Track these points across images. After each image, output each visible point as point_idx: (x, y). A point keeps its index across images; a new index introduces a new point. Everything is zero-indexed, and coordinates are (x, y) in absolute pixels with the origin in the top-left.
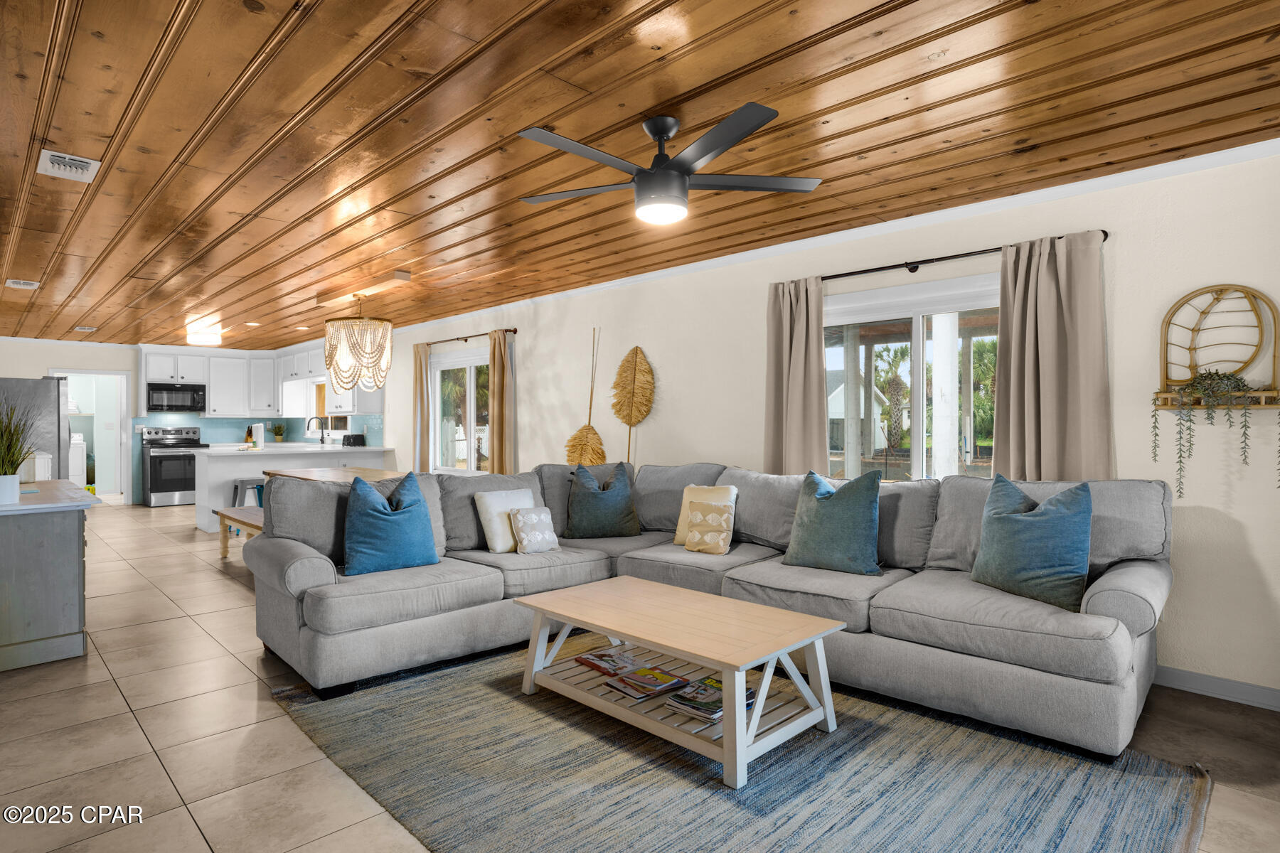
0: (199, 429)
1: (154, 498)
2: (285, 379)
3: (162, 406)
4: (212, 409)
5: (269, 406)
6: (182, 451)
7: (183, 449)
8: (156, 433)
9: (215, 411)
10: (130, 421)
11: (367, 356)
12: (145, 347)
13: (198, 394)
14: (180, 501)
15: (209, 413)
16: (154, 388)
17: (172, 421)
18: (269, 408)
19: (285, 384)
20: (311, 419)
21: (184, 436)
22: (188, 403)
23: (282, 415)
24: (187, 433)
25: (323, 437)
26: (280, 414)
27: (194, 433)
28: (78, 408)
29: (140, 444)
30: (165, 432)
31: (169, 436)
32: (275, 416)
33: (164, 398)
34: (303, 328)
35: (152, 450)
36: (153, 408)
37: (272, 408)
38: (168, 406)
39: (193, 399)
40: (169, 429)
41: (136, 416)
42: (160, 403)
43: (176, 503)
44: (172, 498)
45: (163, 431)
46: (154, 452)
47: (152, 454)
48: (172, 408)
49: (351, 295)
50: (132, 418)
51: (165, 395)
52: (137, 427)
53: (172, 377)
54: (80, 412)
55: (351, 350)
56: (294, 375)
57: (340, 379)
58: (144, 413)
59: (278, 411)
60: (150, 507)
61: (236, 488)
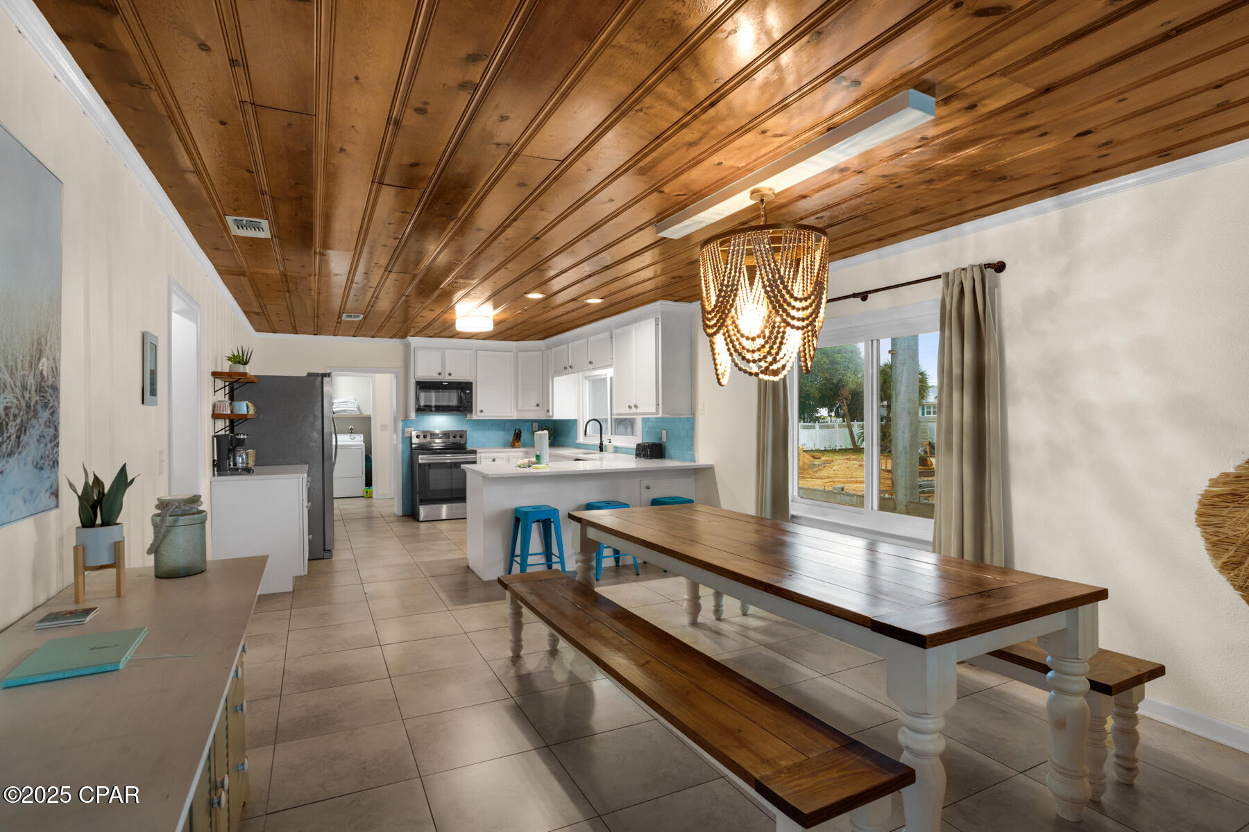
0: (466, 431)
1: (423, 511)
2: (557, 373)
3: (430, 406)
4: (478, 410)
5: (538, 405)
6: (449, 458)
7: (449, 456)
8: (425, 437)
9: (482, 411)
10: (400, 424)
11: (798, 304)
12: (414, 341)
13: (465, 393)
14: (447, 515)
15: (476, 415)
16: (423, 386)
17: (440, 423)
18: (537, 408)
19: (556, 379)
20: (590, 421)
21: (451, 440)
22: (454, 402)
23: (552, 416)
24: (454, 437)
25: (601, 444)
26: (551, 414)
27: (461, 437)
28: (359, 408)
29: (409, 449)
30: (433, 435)
31: (437, 441)
32: (544, 418)
33: (433, 398)
34: (595, 301)
35: (420, 456)
36: (423, 410)
37: (540, 408)
38: (435, 406)
39: (460, 399)
40: (437, 432)
41: (406, 419)
42: (429, 404)
43: (444, 518)
44: (440, 510)
45: (431, 434)
46: (423, 459)
47: (420, 461)
48: (440, 409)
49: (747, 193)
50: (402, 421)
51: (433, 394)
52: (406, 429)
53: (440, 374)
54: (361, 413)
55: (766, 292)
56: (568, 369)
57: (740, 354)
58: (413, 415)
59: (548, 411)
60: (418, 521)
61: (517, 520)
